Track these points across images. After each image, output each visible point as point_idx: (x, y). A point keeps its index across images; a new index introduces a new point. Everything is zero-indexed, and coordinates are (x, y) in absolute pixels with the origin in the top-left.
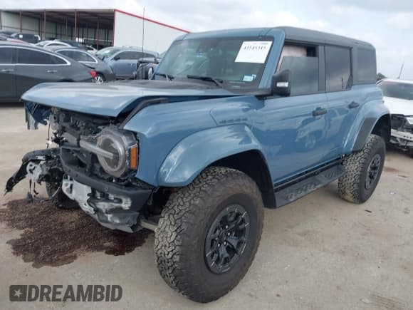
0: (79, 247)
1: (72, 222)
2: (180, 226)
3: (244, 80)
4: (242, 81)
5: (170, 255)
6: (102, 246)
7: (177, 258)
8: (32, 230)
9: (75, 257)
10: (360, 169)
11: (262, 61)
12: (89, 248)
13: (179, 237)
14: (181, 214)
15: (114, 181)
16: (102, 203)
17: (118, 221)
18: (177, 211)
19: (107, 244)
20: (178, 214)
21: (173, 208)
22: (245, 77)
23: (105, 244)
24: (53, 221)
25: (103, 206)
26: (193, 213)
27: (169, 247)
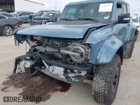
0: (49, 91)
1: (39, 81)
2: (107, 80)
3: (104, 18)
4: (104, 19)
5: (103, 91)
6: (57, 89)
7: (106, 92)
8: (26, 87)
9: (50, 96)
10: (131, 47)
11: (111, 11)
12: (53, 91)
13: (107, 84)
14: (105, 75)
15: (76, 64)
16: (71, 74)
17: (77, 81)
18: (103, 74)
19: (59, 88)
20: (104, 75)
21: (100, 72)
22: (105, 17)
23: (58, 88)
24: (32, 82)
25: (71, 75)
26: (111, 74)
27: (102, 88)
